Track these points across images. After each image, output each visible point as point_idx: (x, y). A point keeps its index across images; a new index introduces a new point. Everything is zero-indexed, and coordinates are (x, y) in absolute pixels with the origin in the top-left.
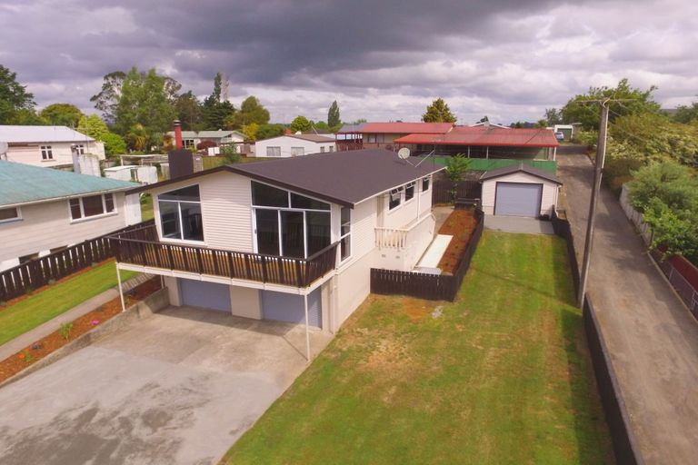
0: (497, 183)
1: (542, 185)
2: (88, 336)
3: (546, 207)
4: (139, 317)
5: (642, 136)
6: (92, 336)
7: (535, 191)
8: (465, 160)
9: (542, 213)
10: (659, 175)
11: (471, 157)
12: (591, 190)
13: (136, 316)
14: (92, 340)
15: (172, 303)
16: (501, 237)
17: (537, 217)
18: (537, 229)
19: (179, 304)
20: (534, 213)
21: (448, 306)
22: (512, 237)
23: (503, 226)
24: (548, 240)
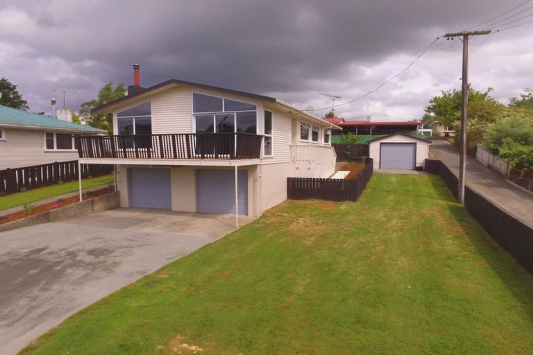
0: (381, 144)
1: (415, 144)
2: (48, 214)
3: (420, 160)
4: (93, 210)
6: (51, 215)
7: (410, 149)
9: (417, 165)
11: (358, 134)
13: (91, 208)
14: (51, 218)
15: (122, 206)
16: (388, 175)
17: (413, 170)
18: (415, 172)
19: (127, 206)
20: (411, 166)
21: (353, 204)
22: (396, 175)
23: (389, 172)
24: (425, 177)
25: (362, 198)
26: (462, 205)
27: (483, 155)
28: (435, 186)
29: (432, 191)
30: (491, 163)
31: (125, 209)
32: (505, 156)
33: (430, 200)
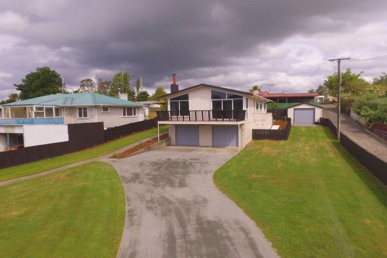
0: (294, 109)
1: (314, 109)
3: (317, 118)
5: (357, 90)
7: (312, 112)
8: (277, 104)
9: (316, 121)
10: (366, 99)
11: (279, 102)
12: (337, 114)
13: (163, 145)
15: (172, 144)
16: (299, 127)
17: (313, 124)
18: (315, 125)
19: (175, 144)
20: (312, 121)
21: (285, 141)
22: (305, 127)
23: (299, 125)
24: (321, 128)
25: (289, 139)
26: (339, 141)
27: (353, 115)
28: (326, 133)
29: (324, 135)
30: (358, 119)
31: (174, 145)
32: (363, 116)
33: (323, 139)
